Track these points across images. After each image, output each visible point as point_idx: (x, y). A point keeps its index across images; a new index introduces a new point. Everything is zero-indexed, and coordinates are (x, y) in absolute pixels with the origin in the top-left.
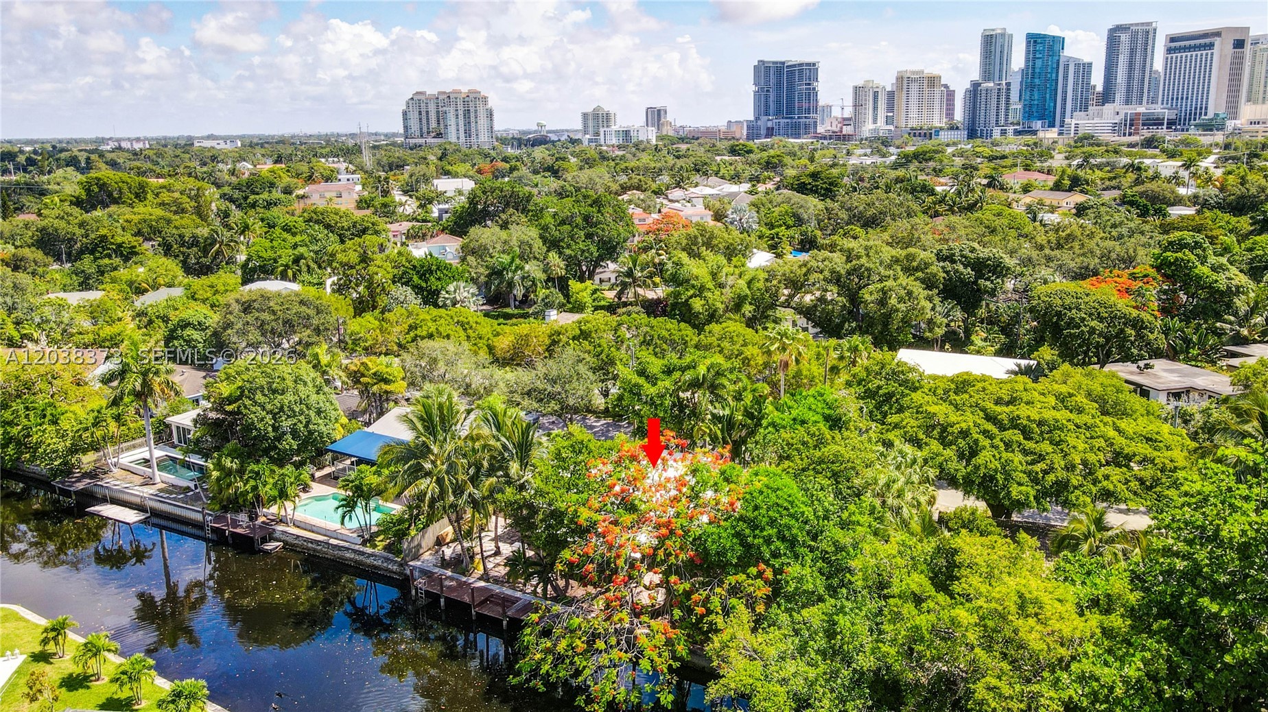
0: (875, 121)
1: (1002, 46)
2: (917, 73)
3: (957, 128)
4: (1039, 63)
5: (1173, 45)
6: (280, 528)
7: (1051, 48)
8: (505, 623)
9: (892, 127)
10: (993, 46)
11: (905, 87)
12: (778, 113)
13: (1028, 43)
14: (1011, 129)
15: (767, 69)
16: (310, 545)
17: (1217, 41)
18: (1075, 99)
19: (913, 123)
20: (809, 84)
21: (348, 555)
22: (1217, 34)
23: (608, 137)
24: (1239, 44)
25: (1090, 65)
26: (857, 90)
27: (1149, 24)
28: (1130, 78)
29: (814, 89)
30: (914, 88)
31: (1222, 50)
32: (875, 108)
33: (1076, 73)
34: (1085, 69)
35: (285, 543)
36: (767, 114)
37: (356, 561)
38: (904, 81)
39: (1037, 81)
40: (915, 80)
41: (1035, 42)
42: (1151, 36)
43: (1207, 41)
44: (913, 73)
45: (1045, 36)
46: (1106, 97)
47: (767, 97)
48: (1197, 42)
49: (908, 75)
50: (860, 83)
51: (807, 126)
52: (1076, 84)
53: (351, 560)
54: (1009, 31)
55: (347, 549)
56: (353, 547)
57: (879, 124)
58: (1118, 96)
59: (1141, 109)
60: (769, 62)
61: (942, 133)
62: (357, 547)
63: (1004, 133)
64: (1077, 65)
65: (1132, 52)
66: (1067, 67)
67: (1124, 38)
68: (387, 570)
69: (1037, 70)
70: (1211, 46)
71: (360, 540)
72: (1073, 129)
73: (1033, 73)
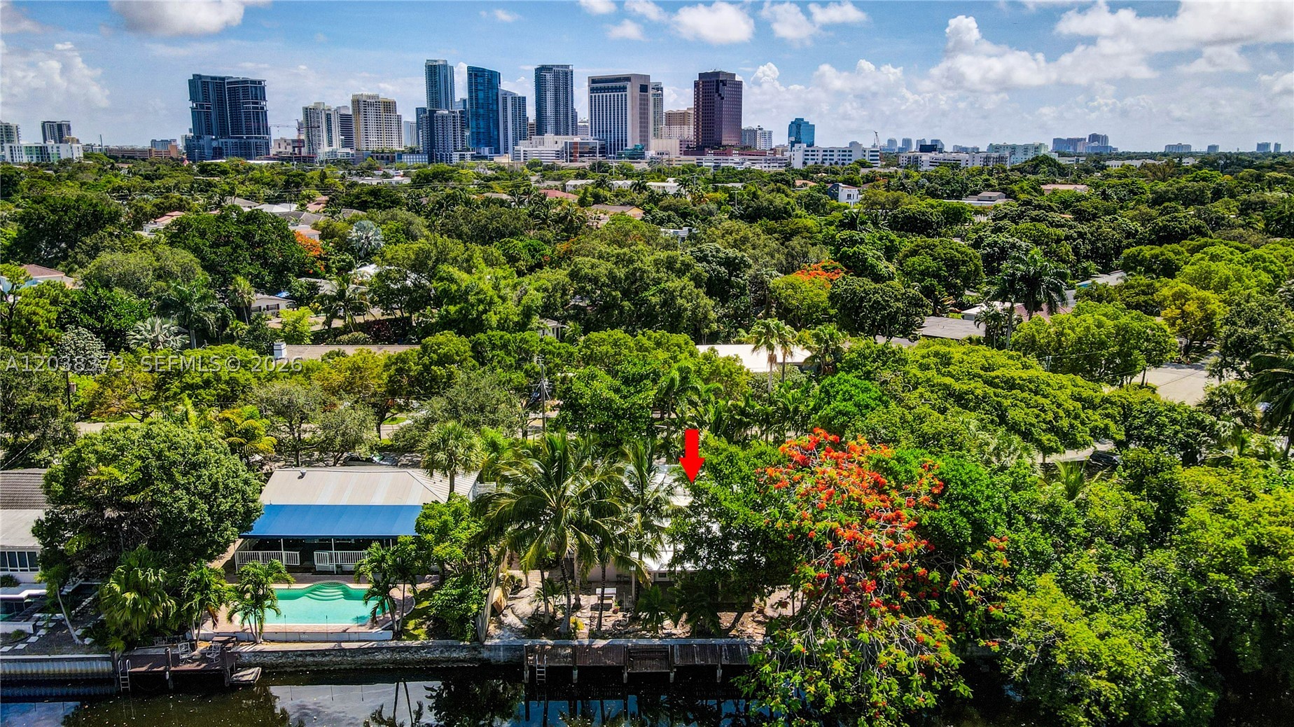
0: (330, 143)
1: (446, 77)
2: (373, 97)
3: (418, 152)
4: (481, 95)
5: (595, 85)
6: (246, 648)
7: (490, 81)
8: (672, 675)
9: (348, 150)
10: (437, 76)
11: (362, 110)
12: (223, 133)
13: (470, 75)
14: (468, 154)
15: (205, 84)
16: (309, 659)
17: (629, 85)
18: (515, 130)
19: (373, 147)
20: (257, 103)
21: (379, 657)
22: (628, 79)
23: (16, 154)
24: (644, 88)
25: (524, 99)
26: (308, 112)
27: (567, 67)
28: (557, 112)
29: (262, 108)
30: (371, 112)
31: (632, 91)
32: (329, 130)
33: (514, 105)
34: (520, 102)
35: (263, 666)
36: (210, 133)
37: (395, 662)
38: (359, 104)
39: (481, 111)
40: (371, 105)
41: (476, 75)
42: (569, 77)
43: (621, 84)
44: (369, 97)
45: (484, 70)
46: (540, 129)
47: (208, 115)
48: (610, 85)
49: (364, 99)
50: (311, 105)
51: (257, 147)
52: (514, 115)
53: (385, 662)
54: (450, 64)
55: (379, 649)
56: (384, 644)
57: (334, 147)
58: (549, 128)
59: (577, 139)
60: (207, 77)
61: (404, 157)
62: (393, 644)
63: (462, 157)
64: (514, 98)
65: (557, 90)
66: (505, 99)
67: (549, 76)
68: (448, 660)
69: (481, 101)
70: (624, 89)
71: (390, 634)
72: (522, 155)
73: (477, 104)
